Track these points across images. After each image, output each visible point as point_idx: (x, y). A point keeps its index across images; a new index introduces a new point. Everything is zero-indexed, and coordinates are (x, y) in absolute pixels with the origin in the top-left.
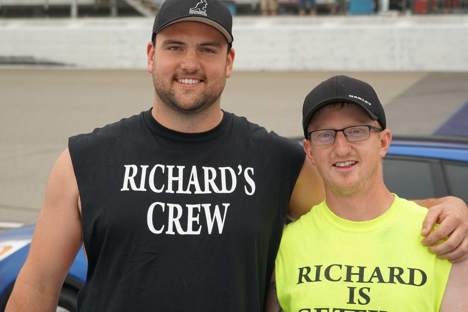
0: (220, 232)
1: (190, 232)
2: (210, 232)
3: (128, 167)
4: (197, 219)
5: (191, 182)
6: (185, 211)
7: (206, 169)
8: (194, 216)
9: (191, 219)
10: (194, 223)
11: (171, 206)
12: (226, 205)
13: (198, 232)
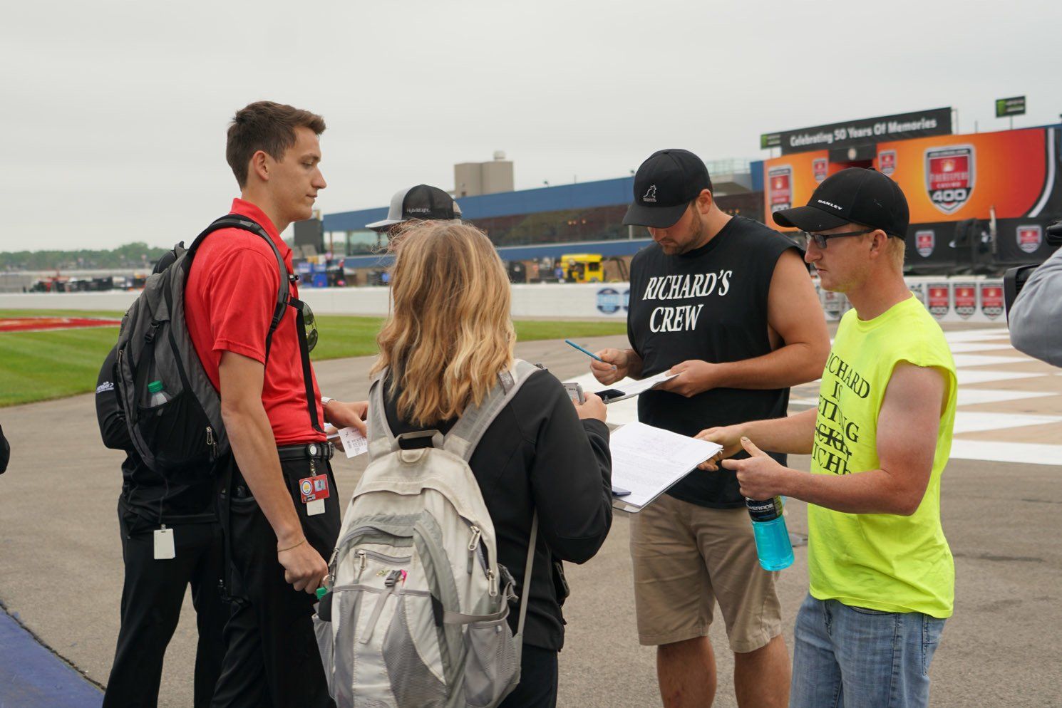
0: (693, 328)
1: (675, 329)
2: (687, 329)
3: (652, 279)
4: (681, 319)
5: (684, 289)
6: (675, 311)
7: (697, 276)
8: (680, 316)
9: (678, 318)
10: (679, 321)
11: (667, 309)
12: (701, 306)
13: (680, 329)
